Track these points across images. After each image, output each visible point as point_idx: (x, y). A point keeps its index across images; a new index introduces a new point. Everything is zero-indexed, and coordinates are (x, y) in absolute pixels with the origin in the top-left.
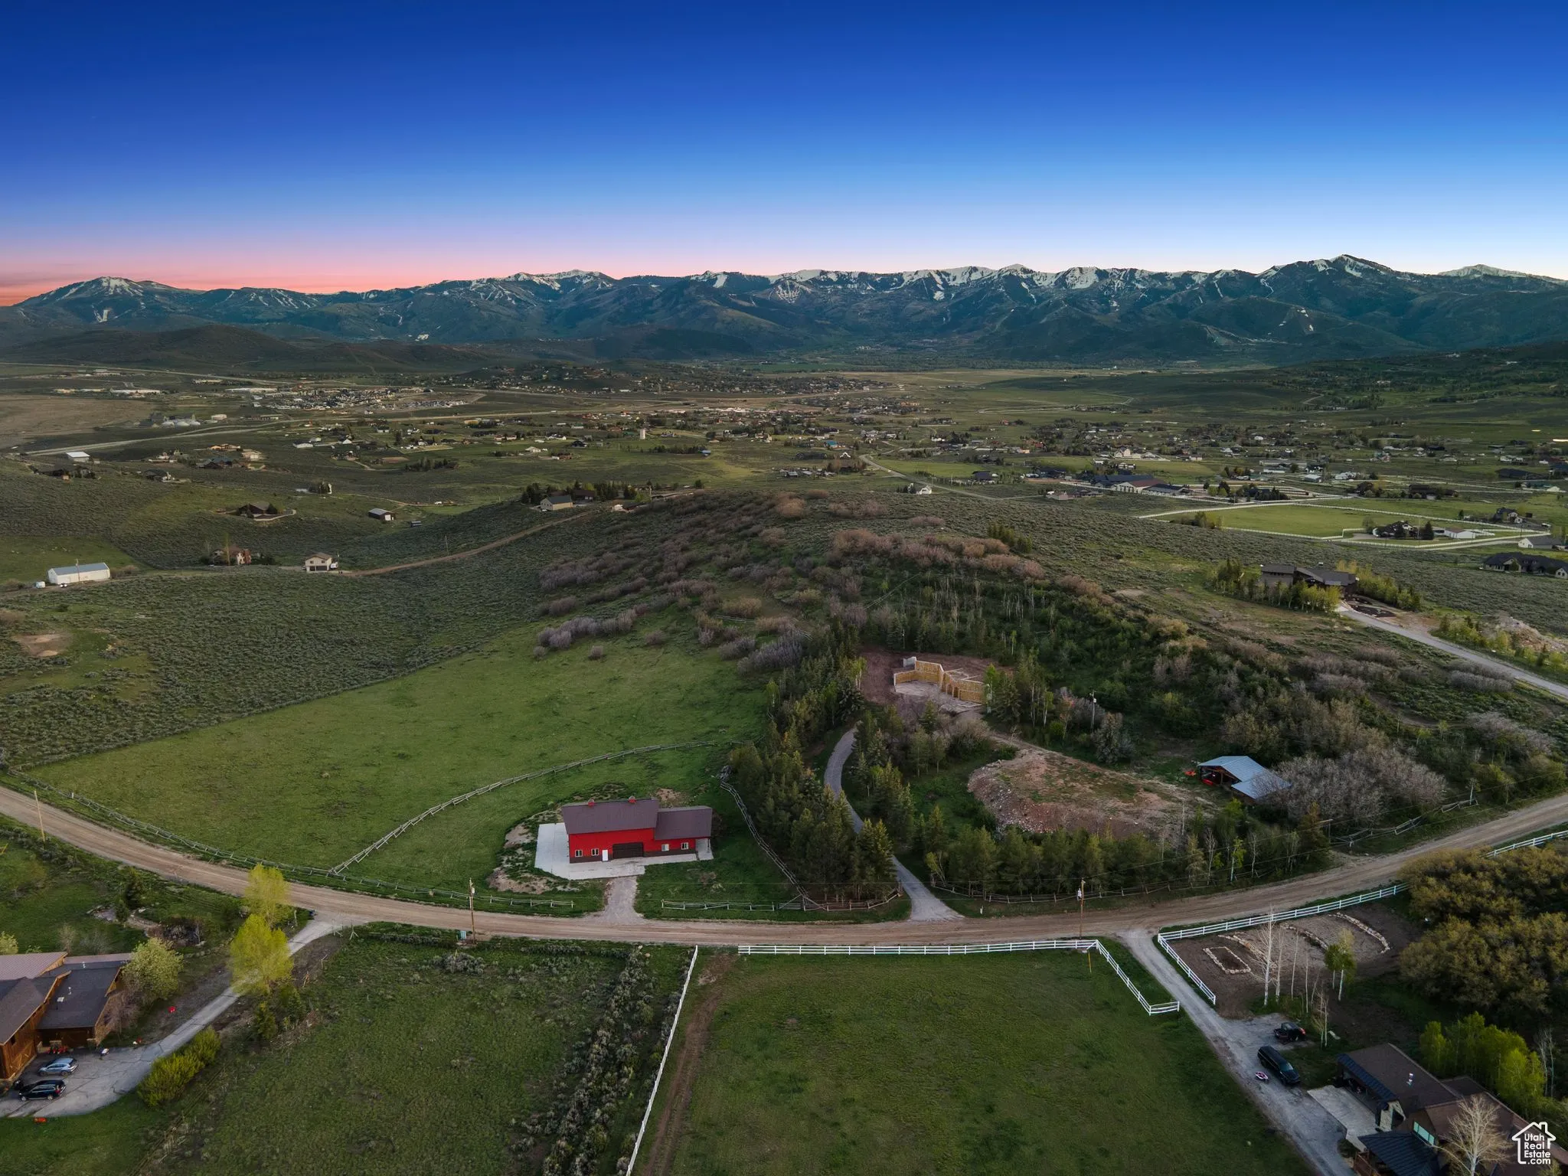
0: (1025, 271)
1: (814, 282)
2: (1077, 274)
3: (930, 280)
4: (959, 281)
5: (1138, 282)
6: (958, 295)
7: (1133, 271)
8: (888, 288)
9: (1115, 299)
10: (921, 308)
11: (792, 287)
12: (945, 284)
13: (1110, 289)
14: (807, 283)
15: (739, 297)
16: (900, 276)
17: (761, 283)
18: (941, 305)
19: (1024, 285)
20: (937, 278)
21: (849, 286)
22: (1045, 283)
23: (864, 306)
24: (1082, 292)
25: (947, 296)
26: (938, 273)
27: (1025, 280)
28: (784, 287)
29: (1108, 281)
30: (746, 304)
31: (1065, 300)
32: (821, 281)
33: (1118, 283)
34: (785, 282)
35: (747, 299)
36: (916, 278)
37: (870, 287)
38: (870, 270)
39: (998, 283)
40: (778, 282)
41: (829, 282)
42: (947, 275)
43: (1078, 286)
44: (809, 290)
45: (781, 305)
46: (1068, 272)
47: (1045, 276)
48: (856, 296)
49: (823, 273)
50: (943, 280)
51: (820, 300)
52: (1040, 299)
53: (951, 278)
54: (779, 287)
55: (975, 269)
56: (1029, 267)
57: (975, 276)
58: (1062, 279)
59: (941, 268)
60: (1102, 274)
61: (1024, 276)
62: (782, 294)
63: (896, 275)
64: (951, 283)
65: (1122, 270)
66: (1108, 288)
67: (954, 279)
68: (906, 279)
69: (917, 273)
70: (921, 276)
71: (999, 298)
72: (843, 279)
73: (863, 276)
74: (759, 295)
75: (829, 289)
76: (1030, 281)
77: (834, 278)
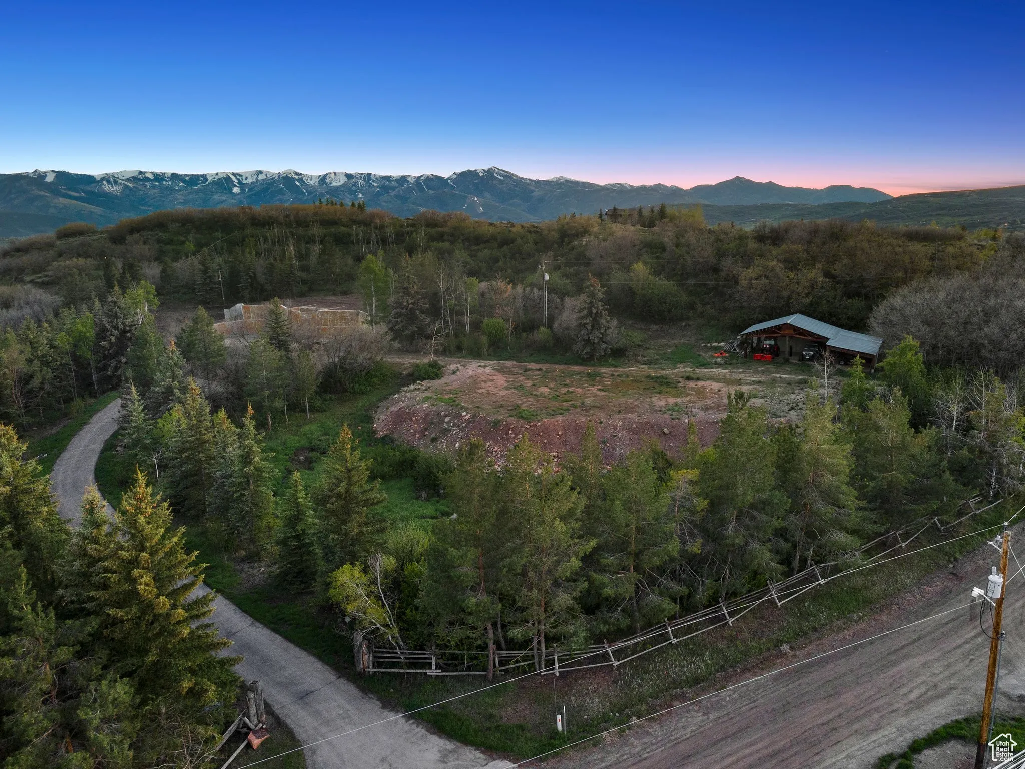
0: (297, 174)
1: (134, 179)
2: (333, 176)
3: (227, 179)
4: (250, 181)
5: (374, 181)
6: (250, 190)
7: (369, 175)
8: (196, 184)
9: (360, 192)
10: (224, 198)
11: (116, 182)
12: (240, 182)
13: (356, 186)
14: (128, 180)
15: (69, 189)
16: (204, 177)
17: (89, 179)
18: (237, 197)
19: (297, 183)
20: (233, 178)
21: (164, 183)
22: (312, 182)
23: (179, 197)
24: (337, 188)
25: (243, 190)
26: (233, 174)
27: (297, 180)
28: (109, 182)
29: (354, 180)
30: (76, 194)
31: (327, 193)
32: (139, 178)
33: (361, 182)
34: (109, 179)
35: (76, 191)
36: (217, 178)
37: (181, 184)
38: (180, 171)
39: (279, 181)
40: (103, 179)
41: (148, 179)
42: (241, 176)
43: (334, 184)
44: (131, 185)
45: (107, 195)
46: (327, 175)
47: (311, 178)
48: (170, 190)
49: (141, 173)
50: (238, 179)
51: (141, 193)
52: (310, 193)
53: (244, 178)
54: (104, 182)
55: (261, 172)
56: (299, 171)
57: (261, 177)
58: (323, 179)
59: (235, 171)
60: (349, 176)
61: (297, 177)
62: (107, 188)
63: (201, 176)
64: (244, 182)
65: (362, 174)
66: (354, 185)
67: (246, 179)
68: (210, 178)
69: (217, 174)
70: (220, 176)
71: (280, 191)
72: (159, 177)
73: (175, 176)
74: (88, 188)
75: (148, 185)
76: (301, 180)
77: (151, 177)
